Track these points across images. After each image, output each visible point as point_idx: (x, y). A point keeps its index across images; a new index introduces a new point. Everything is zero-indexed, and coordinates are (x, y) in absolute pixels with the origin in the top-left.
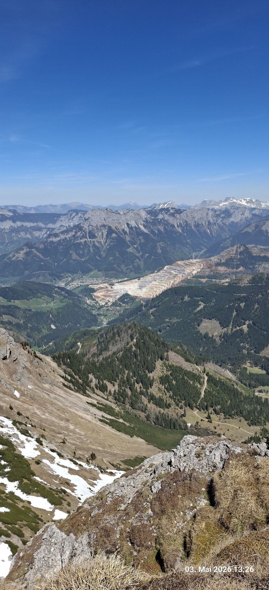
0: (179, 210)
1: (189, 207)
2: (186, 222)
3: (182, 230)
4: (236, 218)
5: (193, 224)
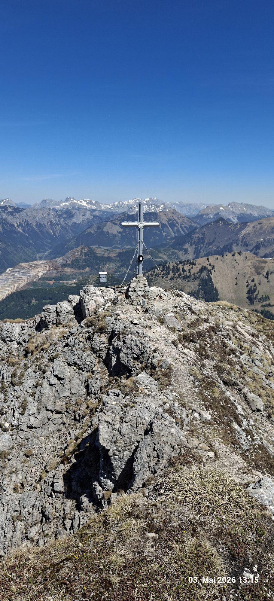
0: (18, 208)
1: (29, 206)
2: (27, 221)
3: (23, 230)
4: (78, 219)
5: (34, 224)
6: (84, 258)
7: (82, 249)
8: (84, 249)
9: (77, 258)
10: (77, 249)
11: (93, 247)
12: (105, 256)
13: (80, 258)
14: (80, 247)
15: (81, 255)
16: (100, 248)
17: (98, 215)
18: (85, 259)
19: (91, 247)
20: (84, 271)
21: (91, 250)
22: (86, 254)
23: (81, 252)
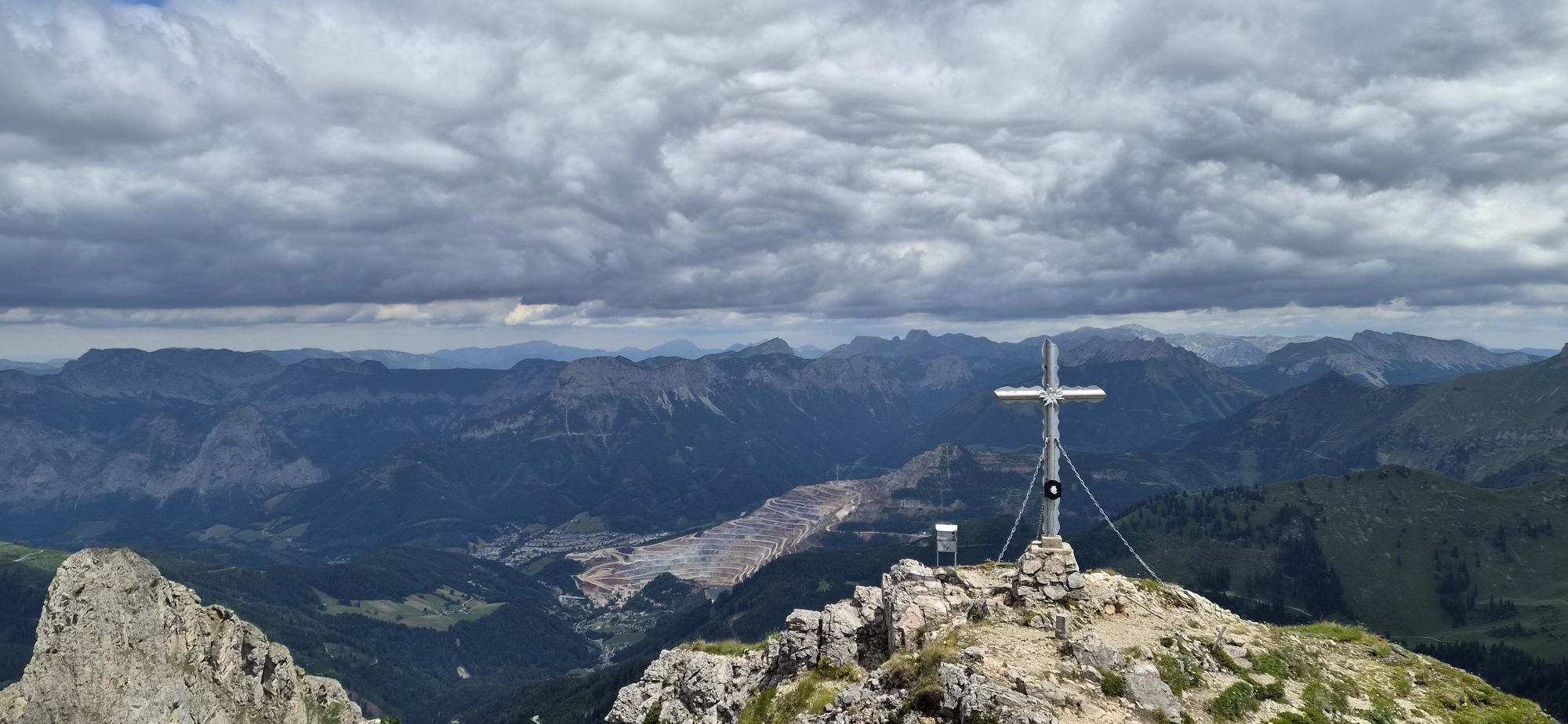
2: (816, 388)
3: (807, 409)
4: (936, 380)
5: (832, 394)
6: (949, 475)
7: (945, 452)
8: (951, 452)
9: (932, 474)
10: (933, 453)
11: (972, 448)
12: (1003, 471)
13: (938, 474)
14: (939, 448)
15: (940, 468)
16: (990, 450)
17: (986, 370)
18: (952, 479)
19: (968, 447)
20: (948, 509)
21: (966, 455)
22: (954, 466)
23: (943, 459)
